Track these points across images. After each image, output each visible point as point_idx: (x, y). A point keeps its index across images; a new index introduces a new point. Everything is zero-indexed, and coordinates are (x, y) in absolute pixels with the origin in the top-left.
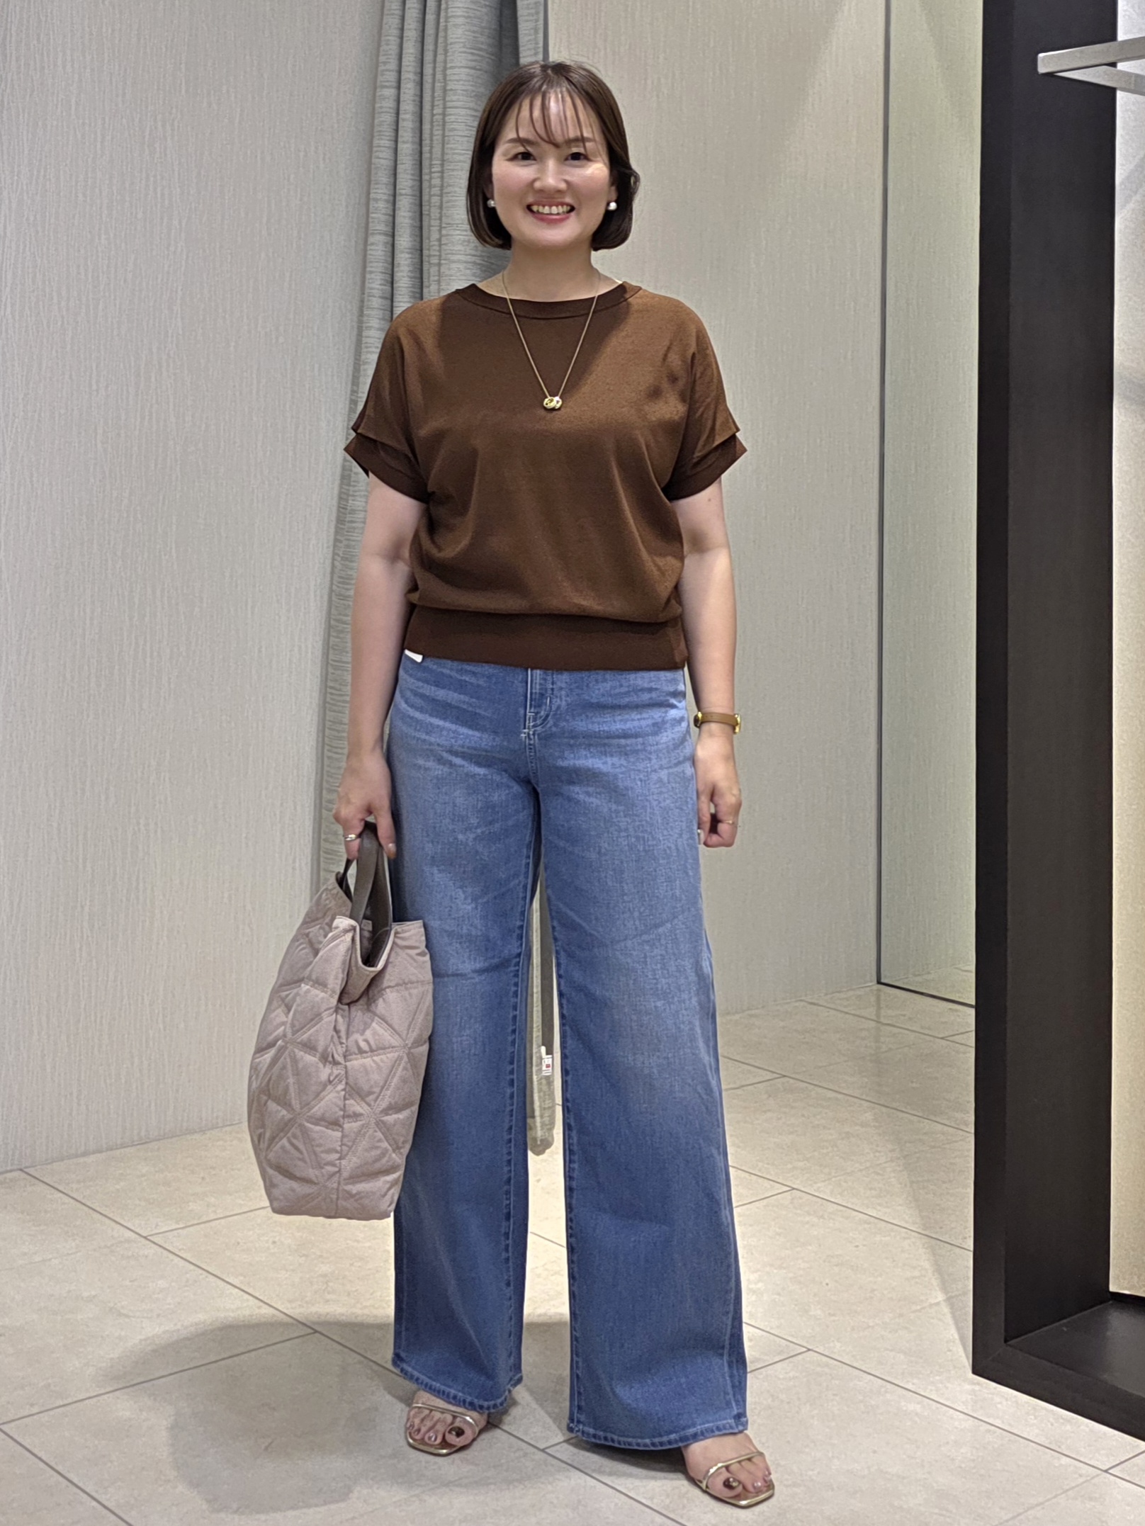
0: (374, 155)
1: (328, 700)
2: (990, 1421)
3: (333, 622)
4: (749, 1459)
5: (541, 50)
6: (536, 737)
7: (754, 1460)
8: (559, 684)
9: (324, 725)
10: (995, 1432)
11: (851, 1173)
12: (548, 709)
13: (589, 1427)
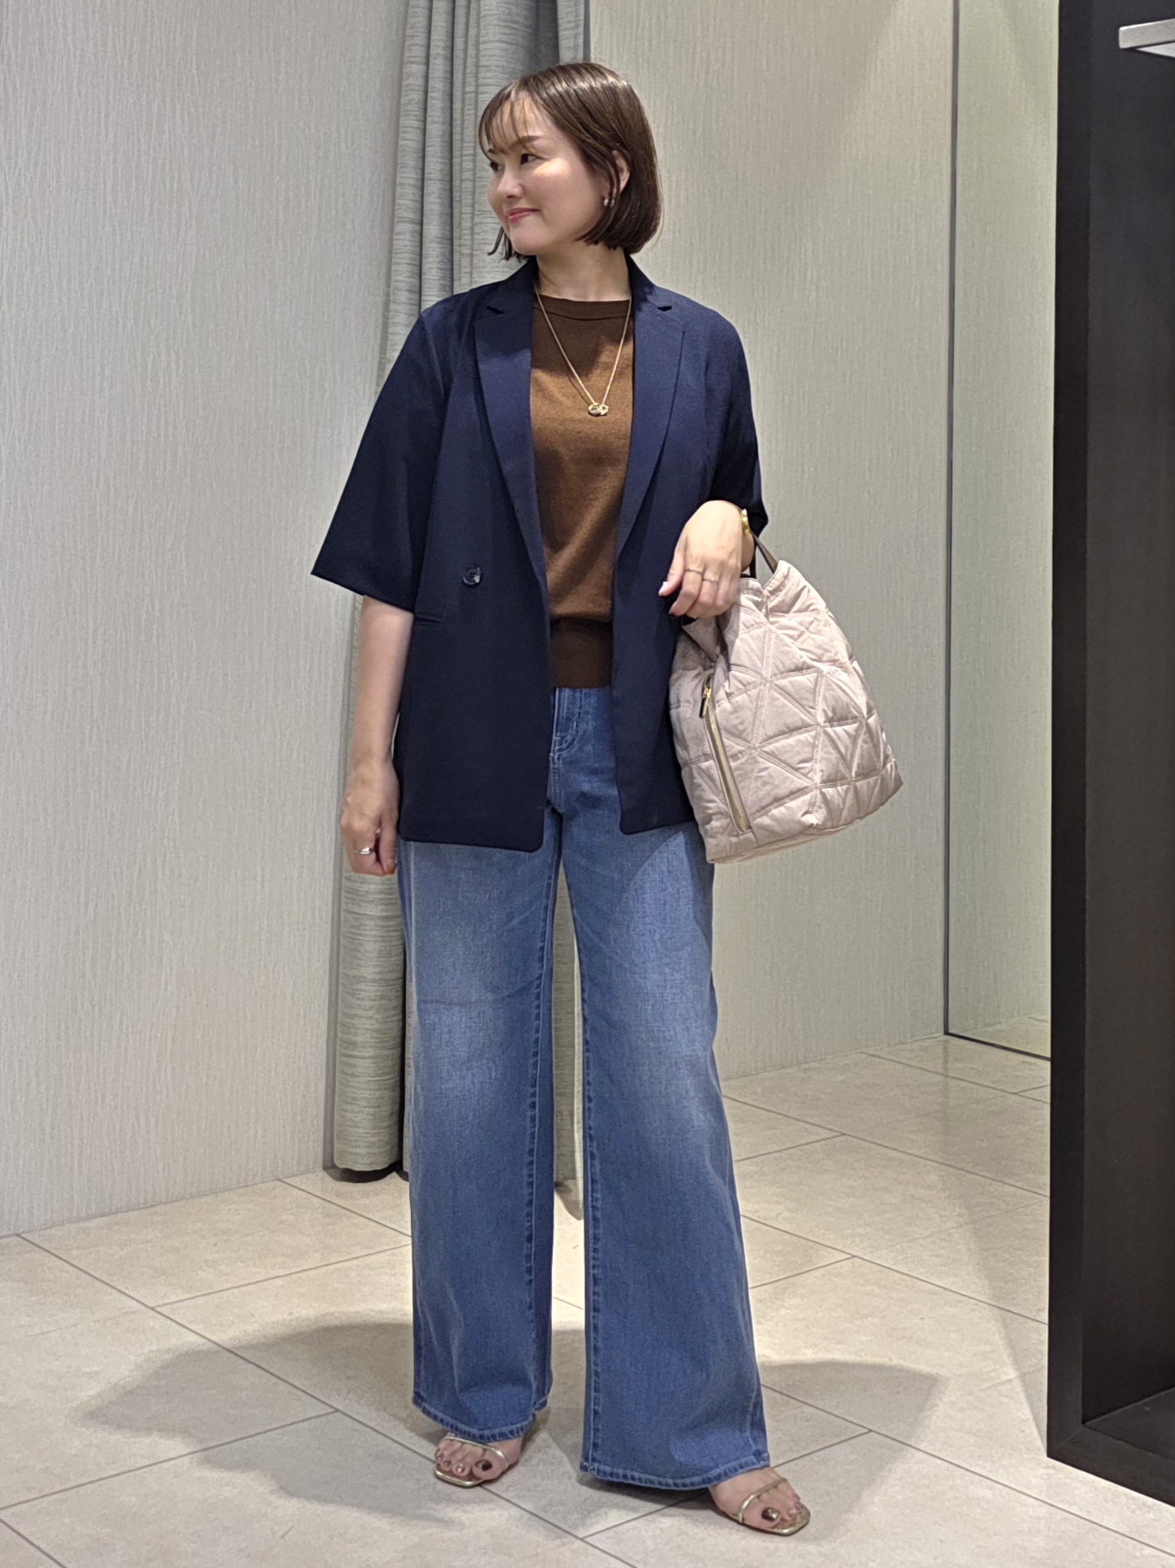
0: (401, 136)
2: (1065, 1508)
5: (582, 23)
6: (561, 761)
7: (779, 1486)
8: (587, 708)
10: (1071, 1520)
11: (915, 1239)
12: (574, 733)
13: (605, 1465)
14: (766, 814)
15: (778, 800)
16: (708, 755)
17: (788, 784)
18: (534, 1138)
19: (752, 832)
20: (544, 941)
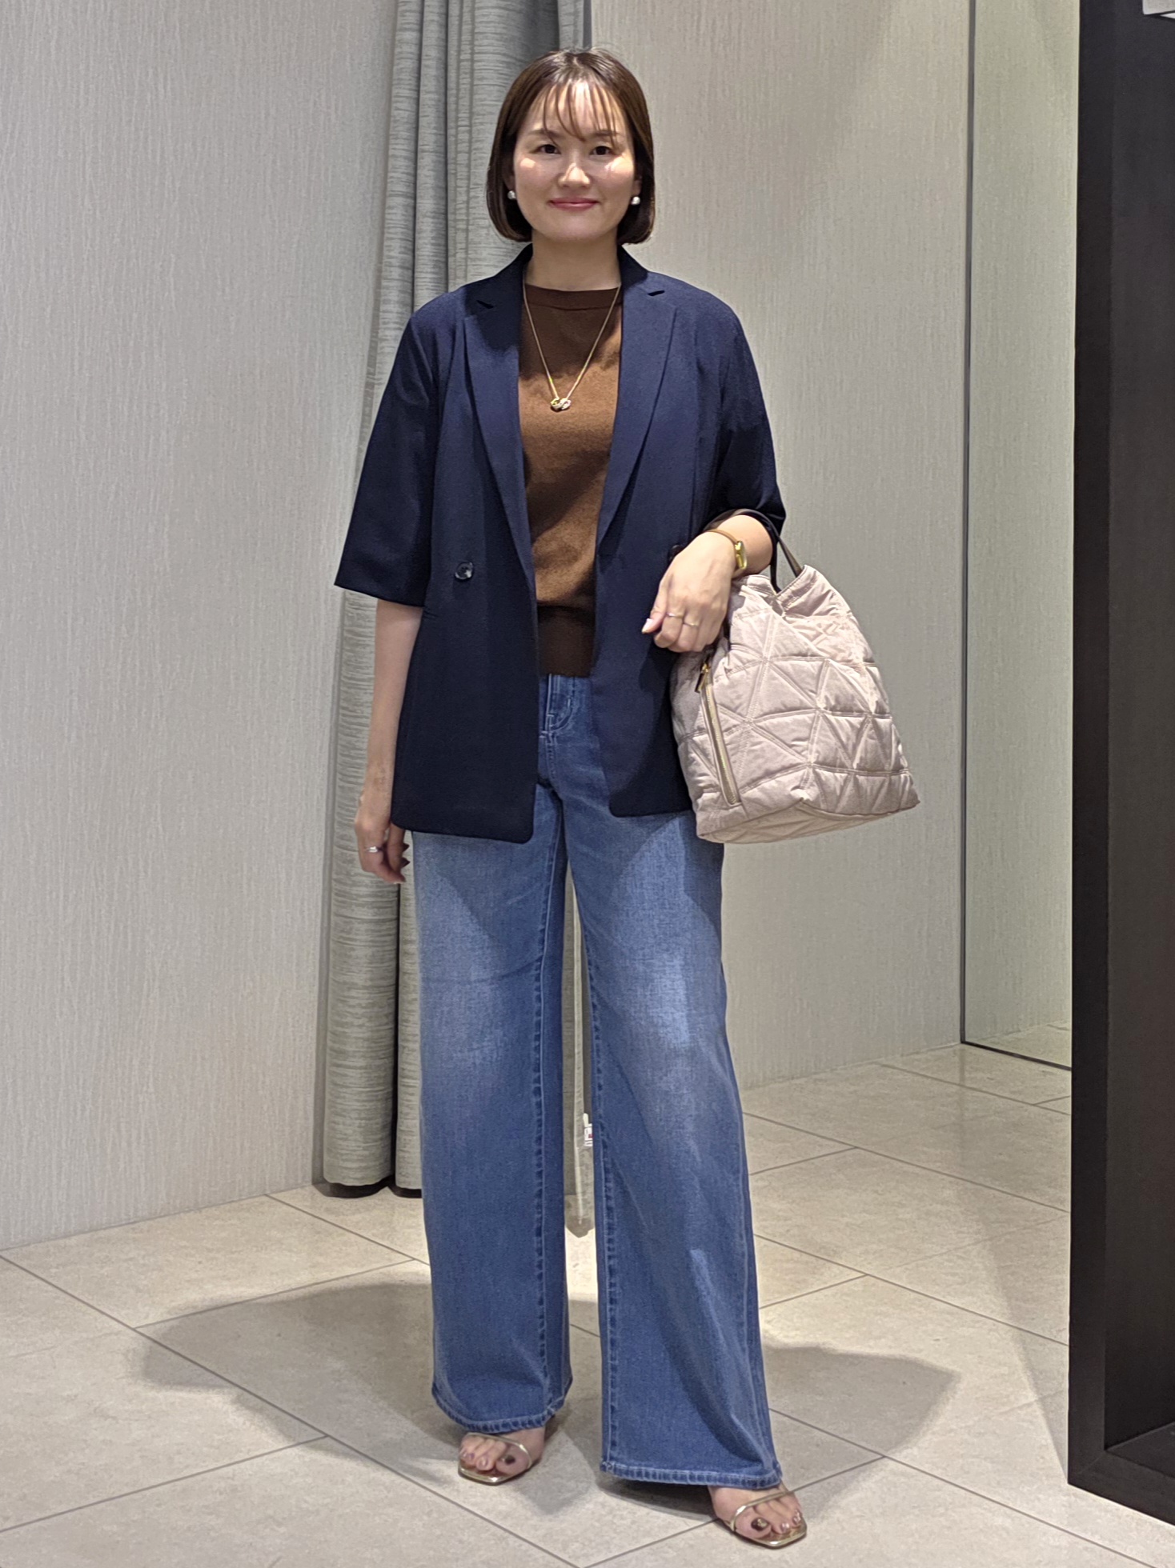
0: (393, 105)
2: (1089, 1538)
4: (777, 1499)
6: (556, 739)
7: (782, 1499)
8: (579, 686)
10: (1094, 1550)
11: (930, 1257)
12: (569, 710)
13: (622, 1463)
14: (757, 787)
15: (771, 774)
16: (704, 729)
17: (780, 759)
19: (742, 805)
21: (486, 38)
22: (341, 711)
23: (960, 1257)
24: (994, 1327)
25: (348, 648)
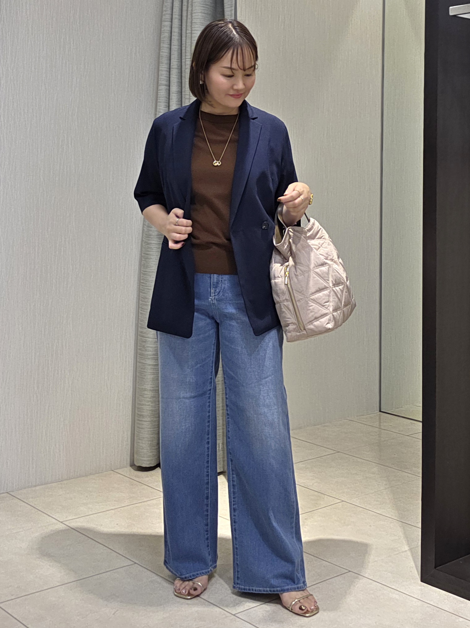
0: (161, 51)
1: (141, 288)
2: (428, 602)
3: (143, 255)
4: (307, 597)
6: (215, 300)
7: (309, 597)
8: (224, 278)
9: (139, 299)
10: (430, 607)
11: (368, 494)
12: (220, 288)
13: (242, 585)
14: (312, 324)
15: (317, 319)
16: (288, 300)
17: (320, 312)
18: (209, 456)
19: (306, 331)
20: (212, 376)
21: (197, 24)
22: (141, 284)
23: (379, 494)
24: (393, 522)
25: (144, 260)
